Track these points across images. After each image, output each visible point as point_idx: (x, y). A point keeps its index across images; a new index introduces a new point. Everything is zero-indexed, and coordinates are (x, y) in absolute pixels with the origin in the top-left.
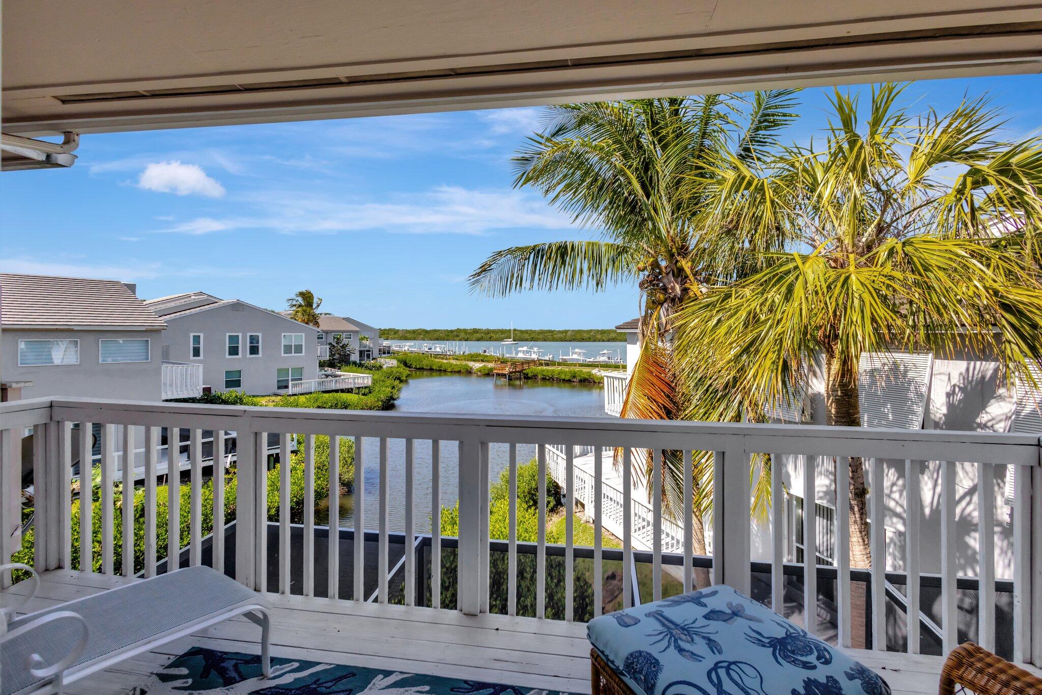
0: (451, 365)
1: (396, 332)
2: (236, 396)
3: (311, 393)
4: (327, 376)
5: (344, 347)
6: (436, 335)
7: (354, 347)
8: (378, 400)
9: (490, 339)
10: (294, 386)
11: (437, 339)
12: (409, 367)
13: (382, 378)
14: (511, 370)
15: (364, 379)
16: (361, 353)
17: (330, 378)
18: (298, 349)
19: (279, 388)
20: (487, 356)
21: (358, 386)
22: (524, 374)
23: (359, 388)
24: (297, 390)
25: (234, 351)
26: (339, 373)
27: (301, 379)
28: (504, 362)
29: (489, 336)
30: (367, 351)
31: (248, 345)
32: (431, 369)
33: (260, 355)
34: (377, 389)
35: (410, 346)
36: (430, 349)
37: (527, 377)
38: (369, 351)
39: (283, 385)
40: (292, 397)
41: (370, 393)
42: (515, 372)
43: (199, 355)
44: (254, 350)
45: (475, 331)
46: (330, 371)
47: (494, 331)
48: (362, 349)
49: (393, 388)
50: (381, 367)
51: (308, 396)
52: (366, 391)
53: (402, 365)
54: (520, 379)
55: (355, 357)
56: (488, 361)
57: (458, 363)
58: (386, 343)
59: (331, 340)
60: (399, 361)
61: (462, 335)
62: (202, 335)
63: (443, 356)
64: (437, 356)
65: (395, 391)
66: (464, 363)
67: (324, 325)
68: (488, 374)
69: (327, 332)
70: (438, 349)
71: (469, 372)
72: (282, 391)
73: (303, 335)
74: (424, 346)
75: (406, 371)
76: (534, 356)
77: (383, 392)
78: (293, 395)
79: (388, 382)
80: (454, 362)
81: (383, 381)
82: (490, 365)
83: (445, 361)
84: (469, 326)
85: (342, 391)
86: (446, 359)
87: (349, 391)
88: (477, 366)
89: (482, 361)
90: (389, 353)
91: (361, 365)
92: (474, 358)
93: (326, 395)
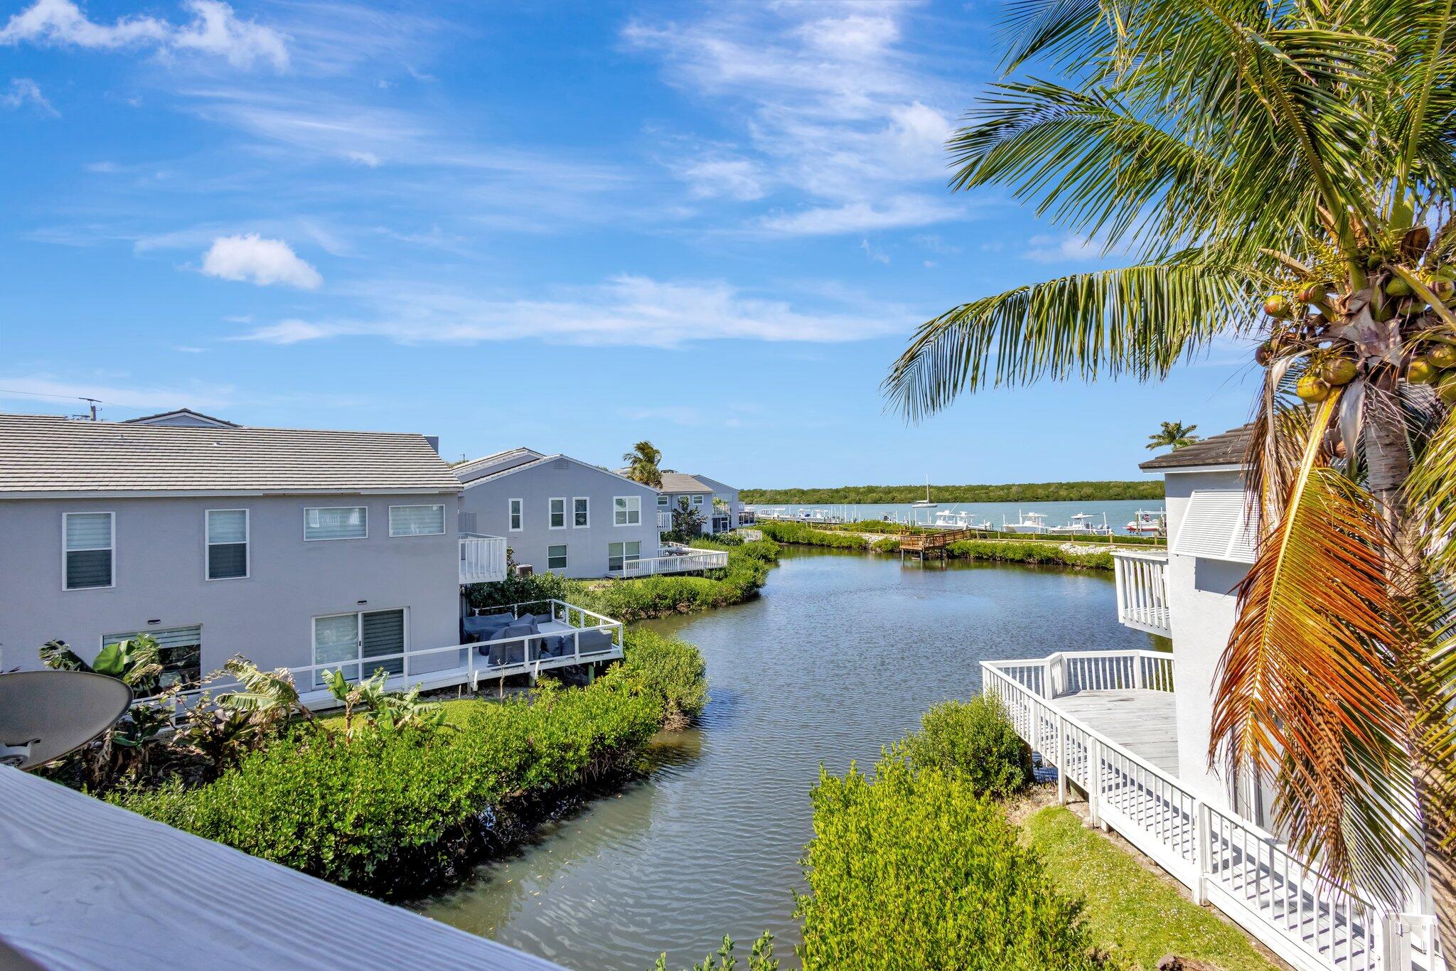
0: (838, 538)
1: (762, 493)
2: (553, 580)
3: (649, 576)
4: (671, 553)
5: (691, 513)
6: (816, 497)
7: (706, 514)
8: (736, 587)
9: (893, 501)
10: (630, 566)
11: (818, 502)
12: (780, 541)
13: (742, 557)
14: (927, 545)
15: (716, 557)
16: (716, 522)
17: (674, 557)
18: (634, 517)
19: (612, 568)
20: (890, 525)
21: (710, 567)
22: (947, 550)
23: (711, 570)
24: (634, 572)
25: (557, 520)
26: (686, 549)
27: (637, 557)
28: (915, 533)
29: (890, 496)
30: (723, 519)
31: (574, 512)
32: (810, 544)
33: (588, 526)
34: (735, 571)
35: (779, 512)
36: (808, 515)
37: (952, 556)
38: (726, 519)
39: (616, 565)
40: (626, 582)
41: (726, 576)
42: (934, 548)
43: (518, 527)
44: (581, 520)
45: (871, 490)
46: (675, 546)
47: (898, 490)
48: (717, 516)
49: (756, 570)
50: (741, 541)
51: (645, 580)
52: (720, 574)
53: (769, 539)
54: (941, 558)
55: (707, 528)
56: (891, 532)
57: (847, 534)
58: (748, 508)
59: (676, 506)
60: (766, 532)
61: (853, 495)
62: (521, 500)
63: (826, 525)
64: (816, 525)
65: (759, 575)
66: (856, 534)
67: (669, 485)
68: (892, 552)
69: (671, 495)
70: (819, 516)
71: (863, 549)
72: (615, 573)
73: (639, 498)
74: (798, 512)
75: (775, 547)
76: (961, 525)
77: (743, 576)
78: (628, 578)
79: (750, 562)
80: (841, 533)
81: (743, 560)
82: (895, 538)
83: (828, 532)
84: (861, 483)
85: (690, 574)
86: (831, 529)
87: (699, 574)
88: (874, 538)
89: (883, 532)
90: (752, 521)
91: (715, 539)
92: (870, 527)
93: (668, 579)
